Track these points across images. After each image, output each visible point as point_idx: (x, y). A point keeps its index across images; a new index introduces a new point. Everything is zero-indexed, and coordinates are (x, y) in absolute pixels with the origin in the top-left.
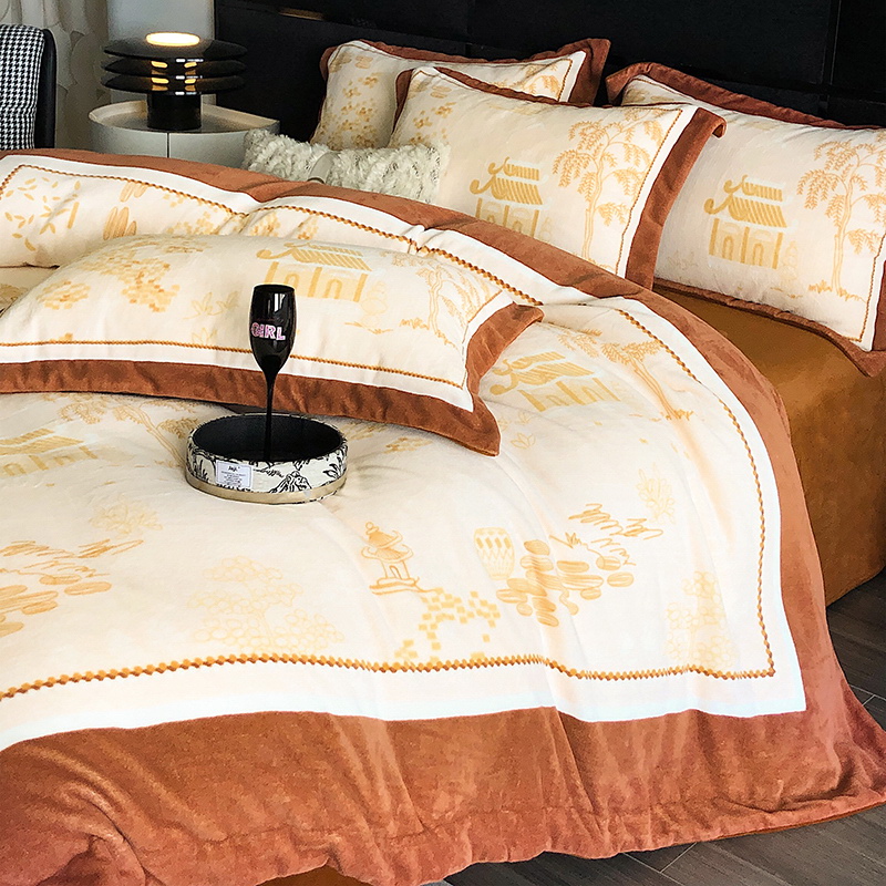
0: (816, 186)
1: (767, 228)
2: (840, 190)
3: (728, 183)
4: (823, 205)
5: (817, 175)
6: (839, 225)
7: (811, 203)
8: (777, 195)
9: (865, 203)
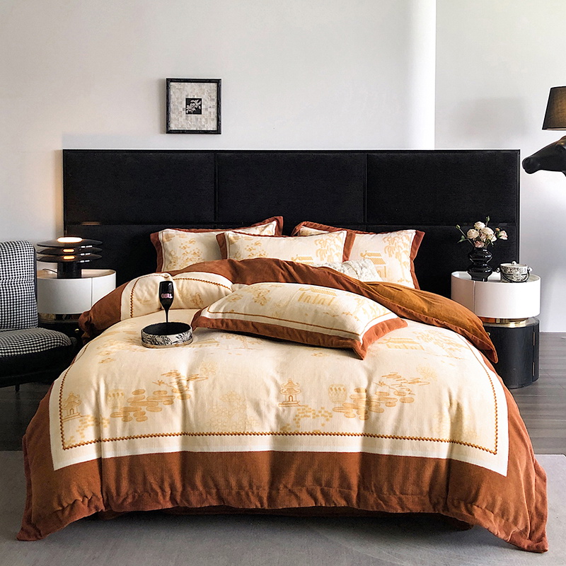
0: (389, 250)
1: (380, 265)
2: (397, 250)
3: (361, 254)
4: (394, 256)
5: (388, 247)
6: (400, 261)
7: (390, 256)
8: (379, 255)
9: (404, 253)
